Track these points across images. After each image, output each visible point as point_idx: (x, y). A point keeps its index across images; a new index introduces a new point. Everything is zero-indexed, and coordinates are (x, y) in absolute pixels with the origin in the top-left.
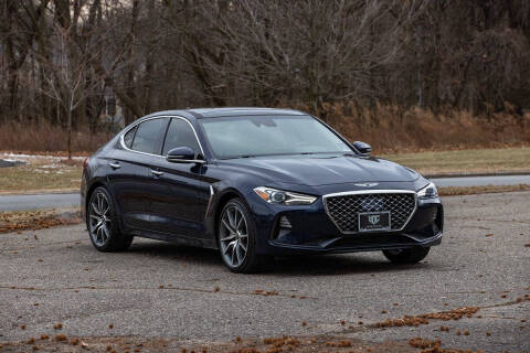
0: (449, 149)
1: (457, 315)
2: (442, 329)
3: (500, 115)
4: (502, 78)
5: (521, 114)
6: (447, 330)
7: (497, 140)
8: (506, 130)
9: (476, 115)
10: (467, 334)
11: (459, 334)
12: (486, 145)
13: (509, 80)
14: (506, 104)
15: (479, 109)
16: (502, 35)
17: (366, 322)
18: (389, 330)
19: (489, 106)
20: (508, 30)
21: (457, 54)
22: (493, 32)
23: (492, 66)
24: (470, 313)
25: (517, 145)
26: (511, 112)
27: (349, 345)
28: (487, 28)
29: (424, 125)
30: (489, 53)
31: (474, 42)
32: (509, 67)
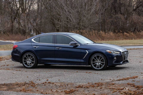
0: (108, 40)
1: (134, 78)
2: (133, 81)
3: (119, 33)
4: (119, 25)
5: (123, 33)
6: (134, 81)
7: (118, 38)
8: (120, 36)
9: (114, 33)
10: (139, 82)
11: (137, 82)
12: (116, 40)
13: (121, 26)
14: (120, 31)
15: (114, 32)
16: (119, 16)
17: (115, 79)
18: (121, 81)
19: (117, 31)
20: (120, 15)
21: (109, 20)
22: (117, 15)
23: (117, 22)
24: (137, 77)
25: (123, 40)
26: (121, 33)
27: (114, 84)
28: (116, 14)
29: (103, 35)
30: (116, 20)
31: (113, 17)
32: (121, 23)
